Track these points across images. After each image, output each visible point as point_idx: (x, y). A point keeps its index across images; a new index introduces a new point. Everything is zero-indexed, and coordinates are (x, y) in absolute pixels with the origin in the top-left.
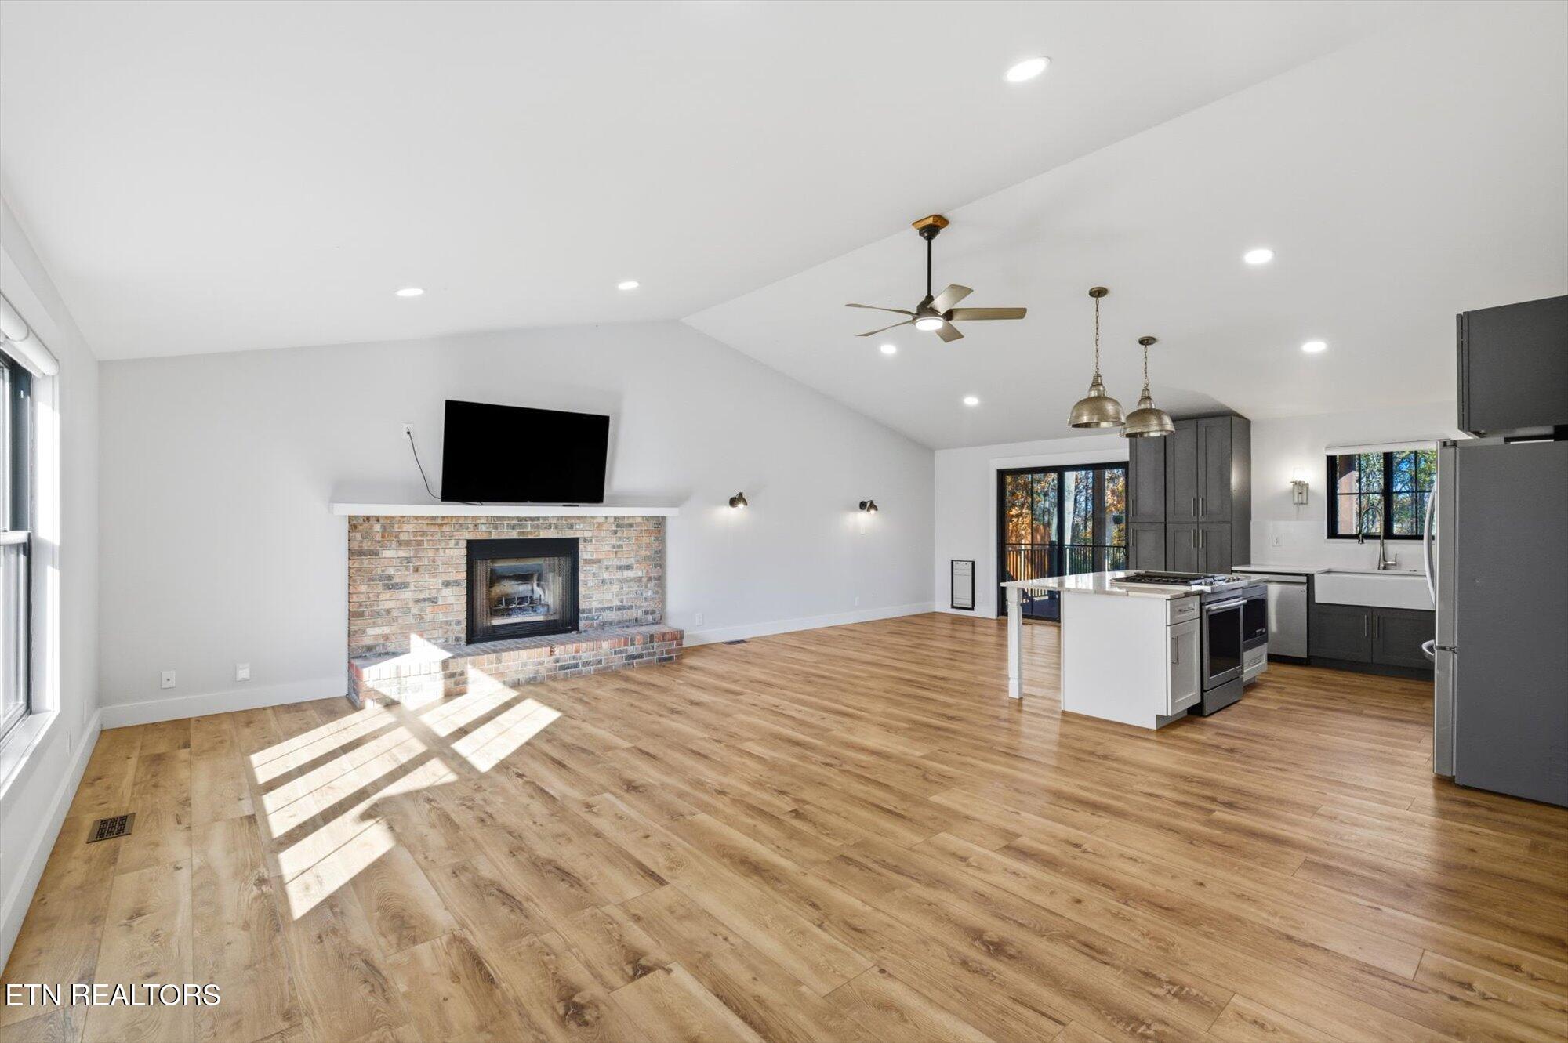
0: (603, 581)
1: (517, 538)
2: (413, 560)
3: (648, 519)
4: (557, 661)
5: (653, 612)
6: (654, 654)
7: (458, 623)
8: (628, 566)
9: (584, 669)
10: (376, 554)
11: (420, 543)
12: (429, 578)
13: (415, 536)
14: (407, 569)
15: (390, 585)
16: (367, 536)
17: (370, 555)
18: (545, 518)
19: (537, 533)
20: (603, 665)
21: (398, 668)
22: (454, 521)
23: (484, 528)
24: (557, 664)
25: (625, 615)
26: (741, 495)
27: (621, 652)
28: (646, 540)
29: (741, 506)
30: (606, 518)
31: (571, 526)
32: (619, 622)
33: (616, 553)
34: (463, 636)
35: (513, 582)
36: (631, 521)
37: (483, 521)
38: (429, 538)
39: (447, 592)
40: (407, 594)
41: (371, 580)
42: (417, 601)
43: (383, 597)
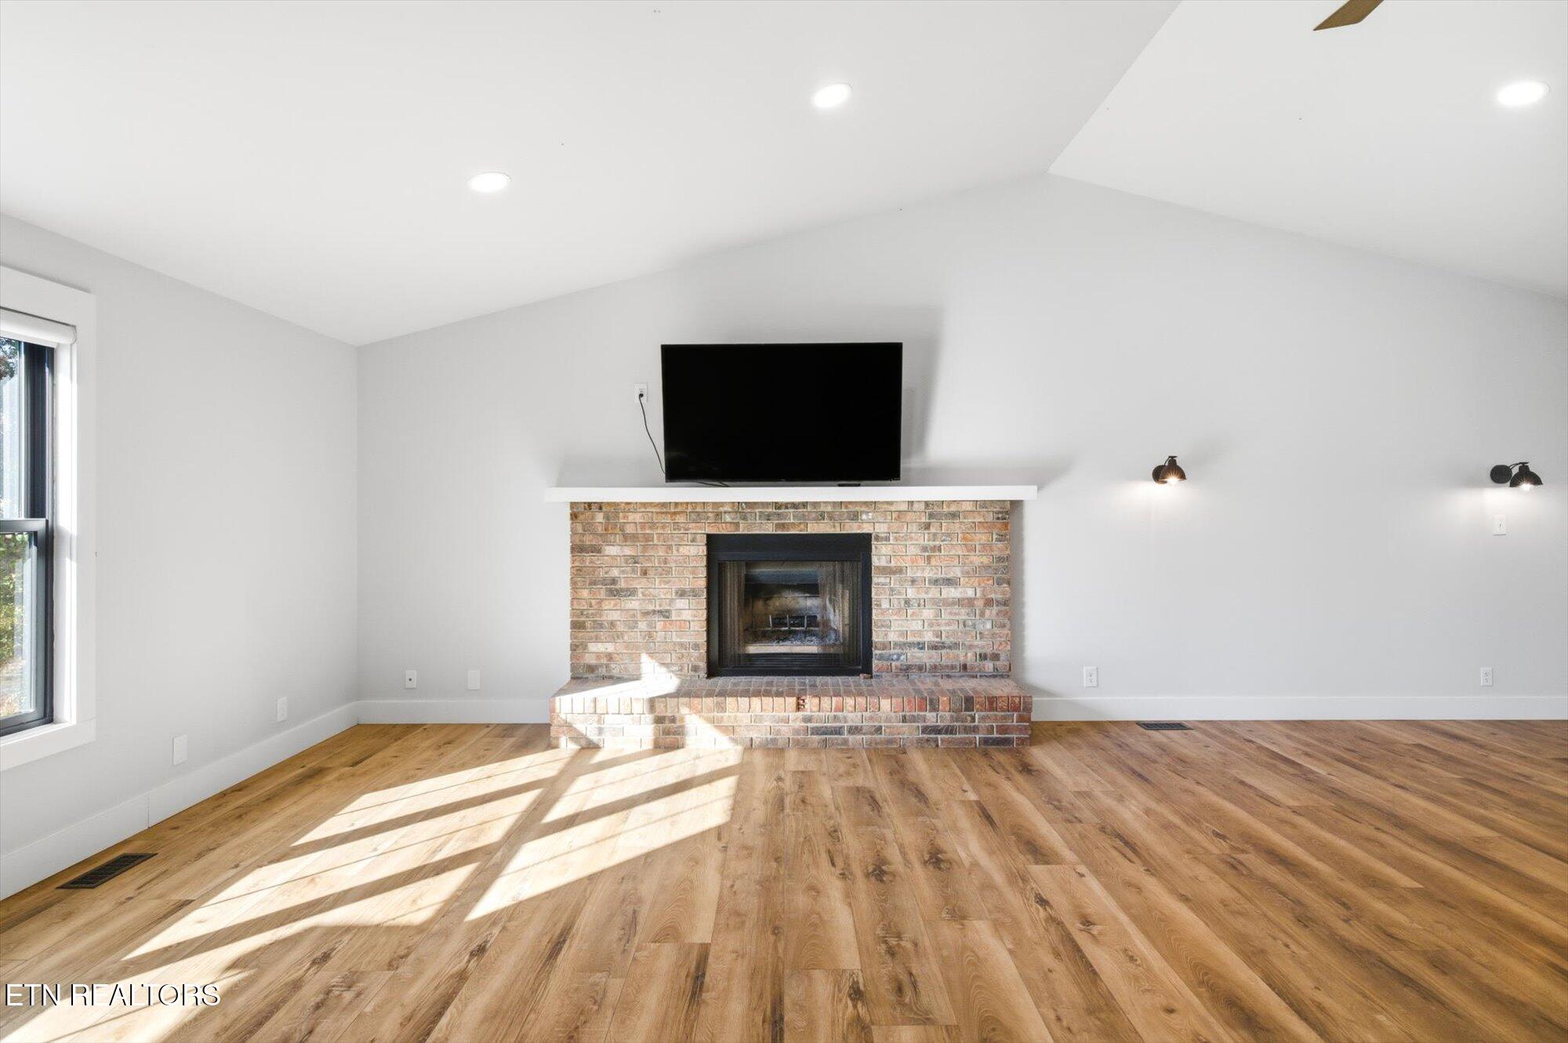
0: (907, 602)
1: (774, 532)
2: (641, 559)
3: (984, 504)
4: (808, 719)
5: (996, 657)
6: (975, 730)
7: (696, 646)
8: (948, 580)
9: (851, 738)
10: (599, 551)
11: (648, 538)
12: (660, 583)
13: (643, 528)
14: (634, 571)
15: (615, 593)
16: (588, 528)
17: (592, 552)
18: (815, 504)
19: (802, 526)
20: (883, 736)
21: (595, 700)
22: (690, 510)
23: (728, 518)
24: (809, 725)
25: (947, 657)
26: (1172, 460)
27: (914, 719)
28: (981, 538)
29: (1172, 480)
30: (911, 503)
31: (855, 517)
32: (935, 668)
33: (929, 558)
34: (703, 665)
35: (796, 595)
36: (953, 508)
37: (727, 508)
38: (660, 531)
39: (682, 603)
40: (633, 604)
41: (593, 583)
42: (646, 613)
43: (607, 605)
